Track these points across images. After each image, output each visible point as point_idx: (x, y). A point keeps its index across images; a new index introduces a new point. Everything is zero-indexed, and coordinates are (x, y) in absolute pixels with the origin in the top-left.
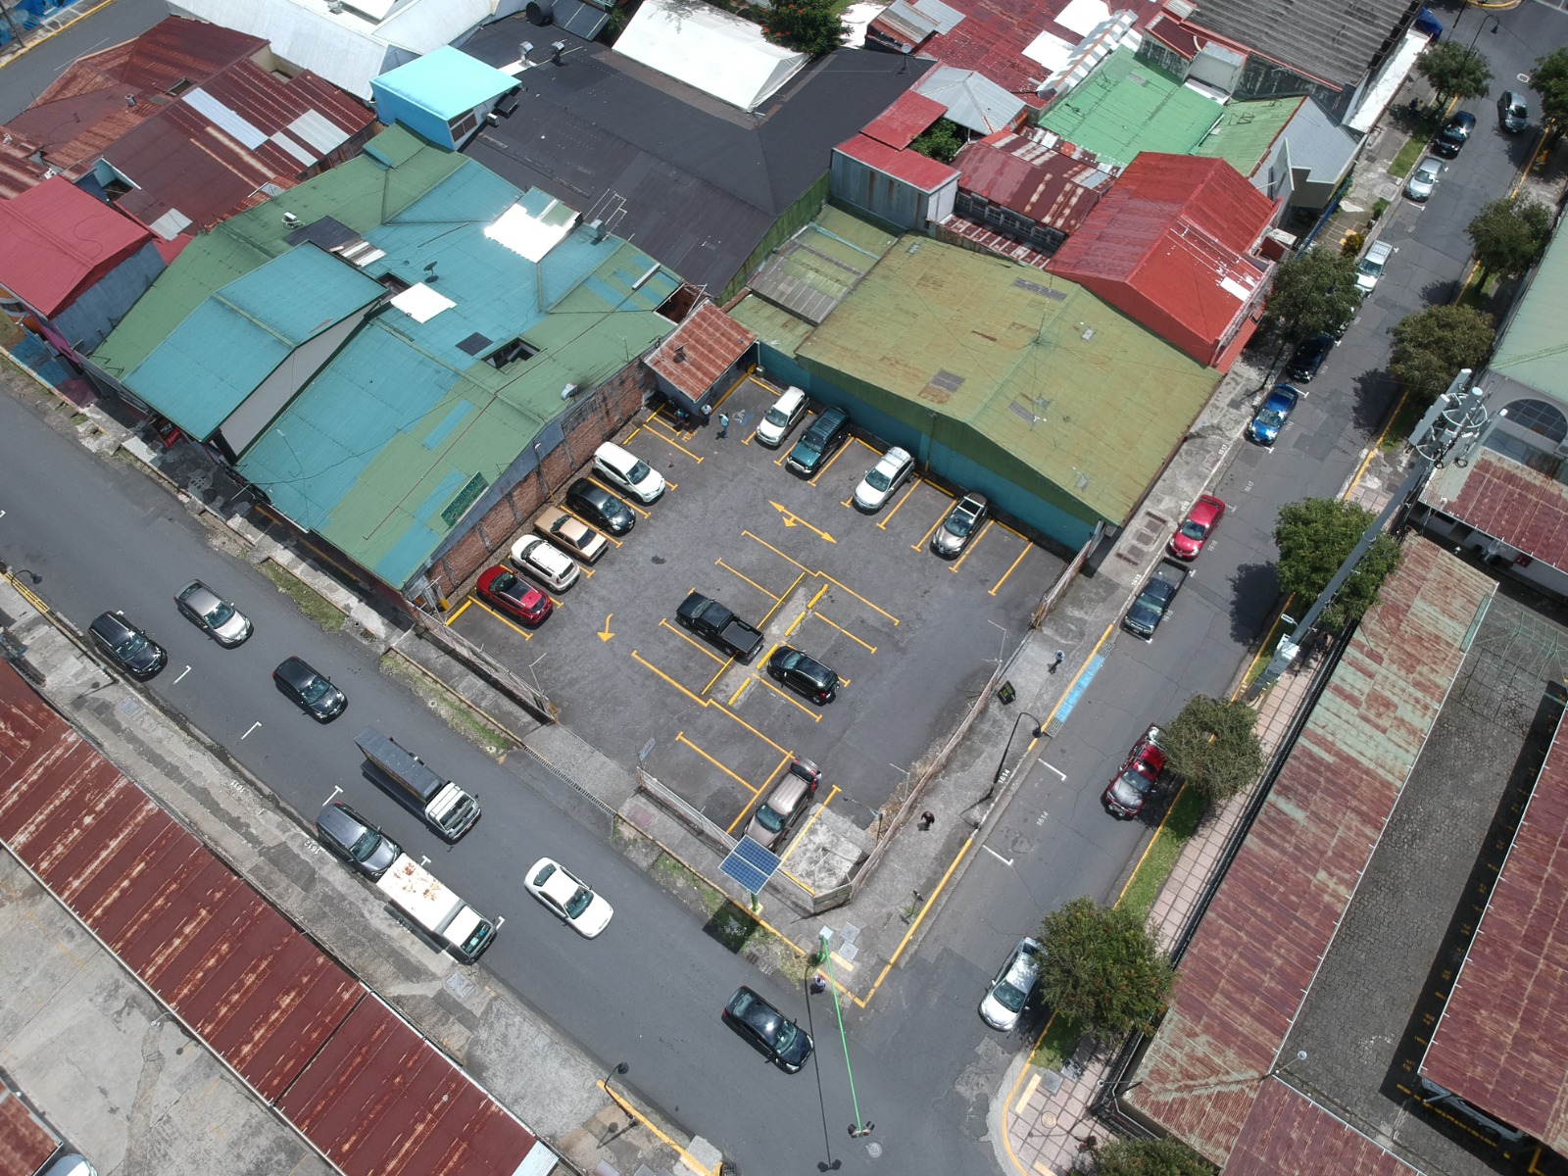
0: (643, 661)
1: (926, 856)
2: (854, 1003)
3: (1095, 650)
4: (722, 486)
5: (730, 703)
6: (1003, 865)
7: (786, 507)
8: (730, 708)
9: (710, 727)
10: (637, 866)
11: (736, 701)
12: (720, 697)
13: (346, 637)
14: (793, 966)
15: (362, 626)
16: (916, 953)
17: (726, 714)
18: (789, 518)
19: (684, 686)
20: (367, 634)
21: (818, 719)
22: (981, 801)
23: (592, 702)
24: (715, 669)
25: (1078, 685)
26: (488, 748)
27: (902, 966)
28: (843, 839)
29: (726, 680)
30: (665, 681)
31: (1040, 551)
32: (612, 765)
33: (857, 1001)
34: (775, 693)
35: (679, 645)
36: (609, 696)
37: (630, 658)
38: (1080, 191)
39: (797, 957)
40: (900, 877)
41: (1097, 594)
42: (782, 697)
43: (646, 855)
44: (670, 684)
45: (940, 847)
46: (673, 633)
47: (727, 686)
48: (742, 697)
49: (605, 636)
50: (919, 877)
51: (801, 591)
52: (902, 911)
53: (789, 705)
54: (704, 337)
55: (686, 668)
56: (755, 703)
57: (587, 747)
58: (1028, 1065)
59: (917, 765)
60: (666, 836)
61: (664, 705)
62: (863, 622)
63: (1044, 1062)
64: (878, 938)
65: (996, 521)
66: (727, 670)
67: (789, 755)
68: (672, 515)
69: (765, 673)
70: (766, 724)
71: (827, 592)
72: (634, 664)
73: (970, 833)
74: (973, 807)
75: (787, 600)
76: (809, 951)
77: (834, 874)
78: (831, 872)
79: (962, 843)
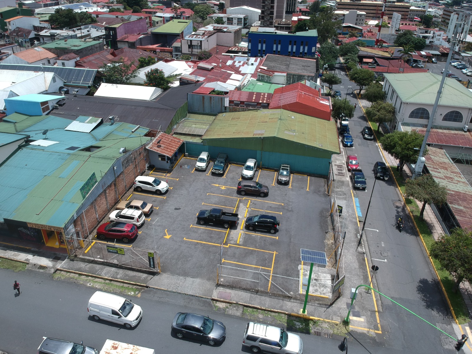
0: (190, 240)
2: (376, 333)
3: (353, 197)
5: (238, 242)
6: (384, 262)
7: (219, 185)
10: (236, 316)
12: (232, 242)
13: (30, 271)
14: (338, 329)
15: (37, 265)
16: (382, 303)
17: (239, 247)
18: (222, 187)
20: (42, 267)
21: (277, 238)
22: (358, 245)
25: (357, 206)
27: (381, 310)
30: (204, 244)
37: (184, 241)
38: (266, 94)
41: (339, 184)
42: (258, 236)
43: (237, 310)
44: (207, 244)
46: (198, 228)
48: (241, 240)
49: (168, 237)
50: (360, 276)
51: (241, 204)
52: (364, 290)
54: (165, 141)
55: (211, 237)
56: (249, 240)
58: (460, 326)
60: (242, 299)
62: (271, 207)
63: (463, 321)
64: (364, 304)
65: (293, 174)
66: (229, 234)
67: (275, 253)
68: (175, 196)
69: (245, 230)
71: (251, 202)
73: (364, 256)
74: (357, 248)
75: (238, 207)
76: (340, 321)
79: (364, 260)
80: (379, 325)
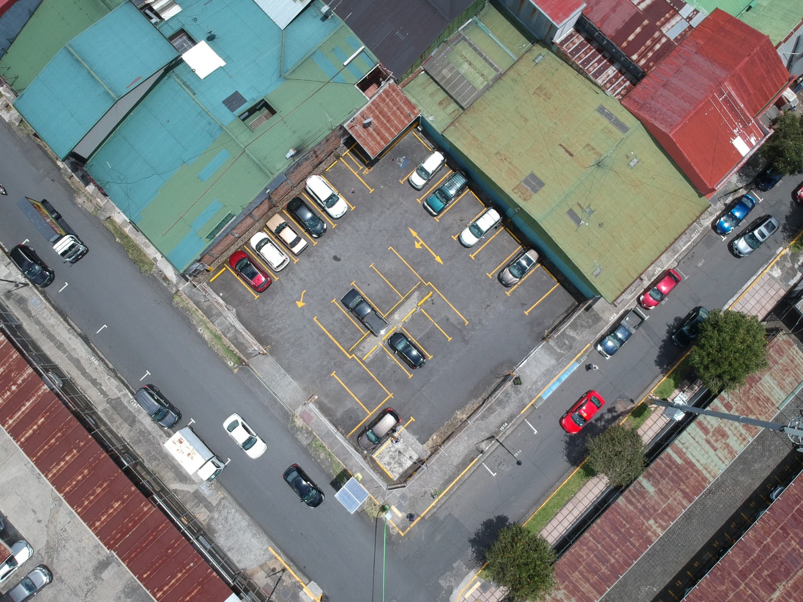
0: (319, 324)
1: (451, 464)
2: (398, 533)
3: (575, 359)
4: (382, 212)
5: (364, 359)
6: (490, 475)
7: (418, 234)
8: (363, 362)
9: (350, 371)
10: (301, 444)
11: (367, 358)
12: (359, 354)
13: (154, 279)
14: (372, 509)
15: (163, 273)
16: (435, 513)
17: (361, 365)
18: (418, 242)
19: (340, 344)
20: (165, 279)
21: (411, 376)
22: (488, 439)
23: (287, 345)
24: (359, 336)
25: (559, 380)
26: (229, 363)
27: (426, 518)
28: (410, 448)
29: (364, 344)
30: (330, 339)
31: (562, 289)
32: (295, 384)
33: (400, 532)
34: (390, 357)
35: (341, 317)
36: (298, 342)
37: (312, 320)
38: (664, 40)
39: (375, 505)
40: (435, 473)
41: (587, 322)
42: (393, 360)
43: (307, 438)
44: (332, 341)
45: (460, 460)
46: (339, 309)
47: (364, 348)
48: (371, 356)
49: (300, 304)
50: (445, 475)
51: (416, 294)
52: (432, 491)
53: (396, 365)
54: (386, 109)
55: (343, 333)
56: (378, 361)
57: (283, 371)
58: (476, 577)
59: (458, 413)
60: (318, 430)
61: (328, 353)
62: (448, 320)
63: (484, 576)
64: (417, 503)
65: (542, 265)
66: (366, 338)
67: (391, 395)
68: (349, 228)
69: (386, 343)
70: (381, 374)
71: (431, 296)
72: (314, 325)
73: (477, 456)
74: (483, 441)
75: (407, 298)
76: (381, 503)
77: (402, 466)
78: (400, 465)
79: (472, 460)
80: (409, 529)
